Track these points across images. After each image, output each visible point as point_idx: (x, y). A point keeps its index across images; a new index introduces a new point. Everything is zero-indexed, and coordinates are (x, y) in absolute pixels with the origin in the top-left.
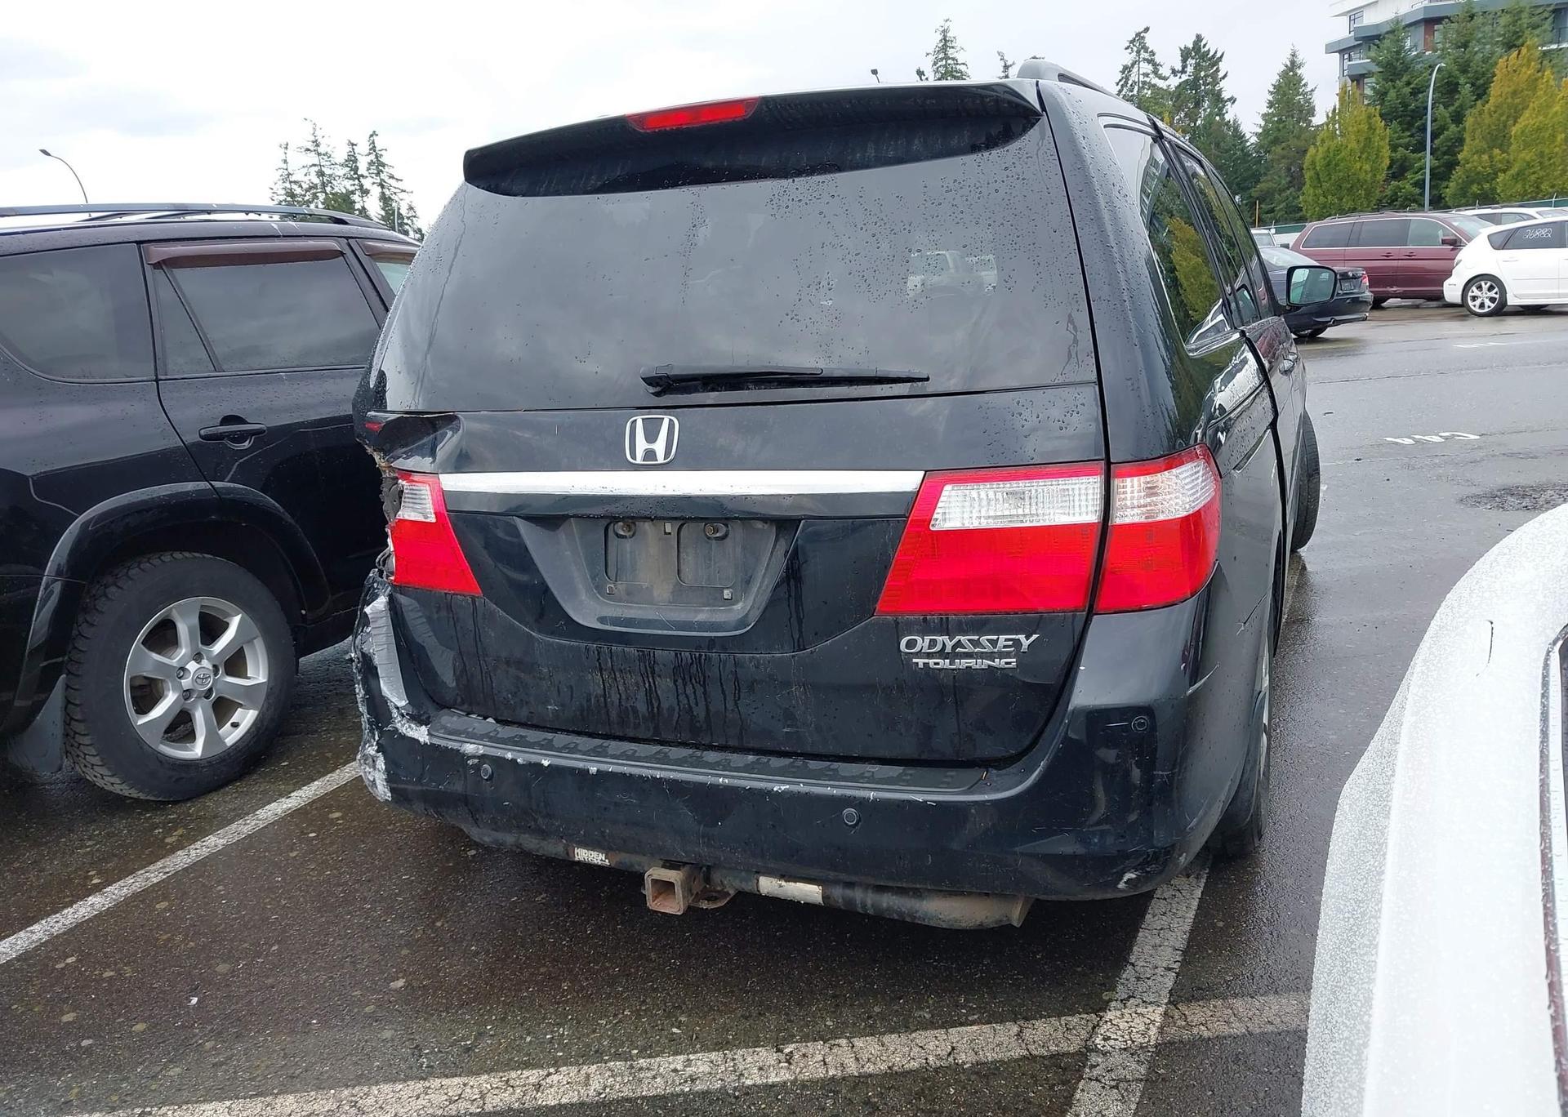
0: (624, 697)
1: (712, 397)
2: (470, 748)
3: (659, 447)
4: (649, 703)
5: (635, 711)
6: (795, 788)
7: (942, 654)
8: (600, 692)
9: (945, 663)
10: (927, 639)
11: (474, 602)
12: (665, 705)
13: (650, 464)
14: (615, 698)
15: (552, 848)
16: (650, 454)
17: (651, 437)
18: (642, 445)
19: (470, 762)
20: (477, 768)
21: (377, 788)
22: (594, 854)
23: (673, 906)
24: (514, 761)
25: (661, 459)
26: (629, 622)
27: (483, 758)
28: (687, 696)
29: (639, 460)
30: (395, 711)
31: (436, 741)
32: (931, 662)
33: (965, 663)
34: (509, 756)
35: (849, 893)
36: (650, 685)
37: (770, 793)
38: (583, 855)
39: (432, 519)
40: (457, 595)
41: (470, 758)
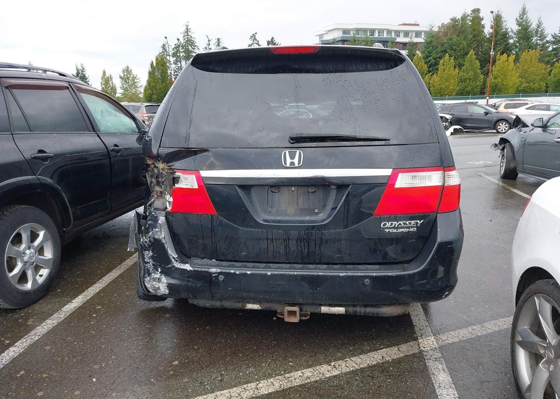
0: (275, 248)
1: (314, 144)
2: (213, 270)
3: (296, 161)
4: (285, 249)
5: (279, 253)
6: (348, 274)
7: (394, 228)
8: (265, 247)
9: (395, 231)
10: (390, 223)
11: (212, 217)
12: (292, 250)
13: (292, 166)
14: (272, 248)
15: (238, 305)
16: (292, 163)
17: (292, 157)
18: (289, 161)
19: (213, 275)
20: (217, 277)
22: (255, 305)
23: (295, 320)
24: (235, 273)
25: (296, 165)
27: (220, 273)
28: (301, 247)
29: (288, 165)
30: (173, 259)
31: (195, 269)
32: (391, 230)
33: (400, 230)
34: (232, 271)
35: (355, 309)
36: (287, 243)
37: (339, 276)
38: (250, 306)
39: (196, 187)
40: (204, 215)
41: (213, 274)
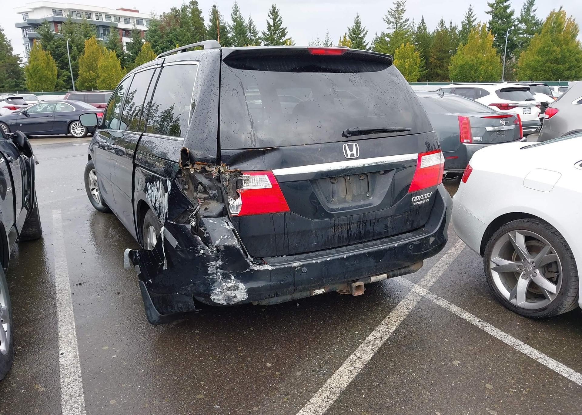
0: (340, 233)
1: (364, 137)
2: (296, 264)
3: (354, 152)
4: (348, 233)
5: (343, 237)
6: (399, 243)
7: (419, 201)
8: (332, 234)
9: (419, 203)
10: (417, 197)
11: (285, 214)
12: (353, 233)
13: (353, 158)
14: (337, 235)
15: (305, 294)
16: (352, 155)
17: (351, 150)
18: (349, 153)
19: (297, 269)
20: (300, 270)
21: (237, 297)
22: (320, 290)
23: (361, 293)
24: (316, 263)
25: (356, 156)
26: (342, 209)
27: (303, 266)
28: (360, 228)
29: (349, 157)
30: (251, 263)
31: (277, 267)
32: (417, 203)
33: (422, 202)
34: (314, 261)
36: (349, 228)
37: (394, 247)
38: (317, 292)
39: (271, 187)
40: (277, 213)
41: (296, 268)
